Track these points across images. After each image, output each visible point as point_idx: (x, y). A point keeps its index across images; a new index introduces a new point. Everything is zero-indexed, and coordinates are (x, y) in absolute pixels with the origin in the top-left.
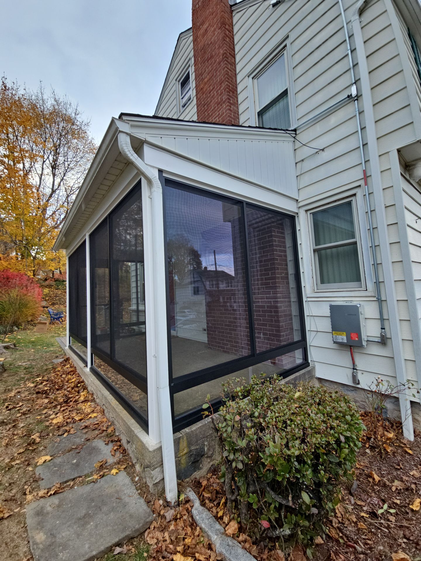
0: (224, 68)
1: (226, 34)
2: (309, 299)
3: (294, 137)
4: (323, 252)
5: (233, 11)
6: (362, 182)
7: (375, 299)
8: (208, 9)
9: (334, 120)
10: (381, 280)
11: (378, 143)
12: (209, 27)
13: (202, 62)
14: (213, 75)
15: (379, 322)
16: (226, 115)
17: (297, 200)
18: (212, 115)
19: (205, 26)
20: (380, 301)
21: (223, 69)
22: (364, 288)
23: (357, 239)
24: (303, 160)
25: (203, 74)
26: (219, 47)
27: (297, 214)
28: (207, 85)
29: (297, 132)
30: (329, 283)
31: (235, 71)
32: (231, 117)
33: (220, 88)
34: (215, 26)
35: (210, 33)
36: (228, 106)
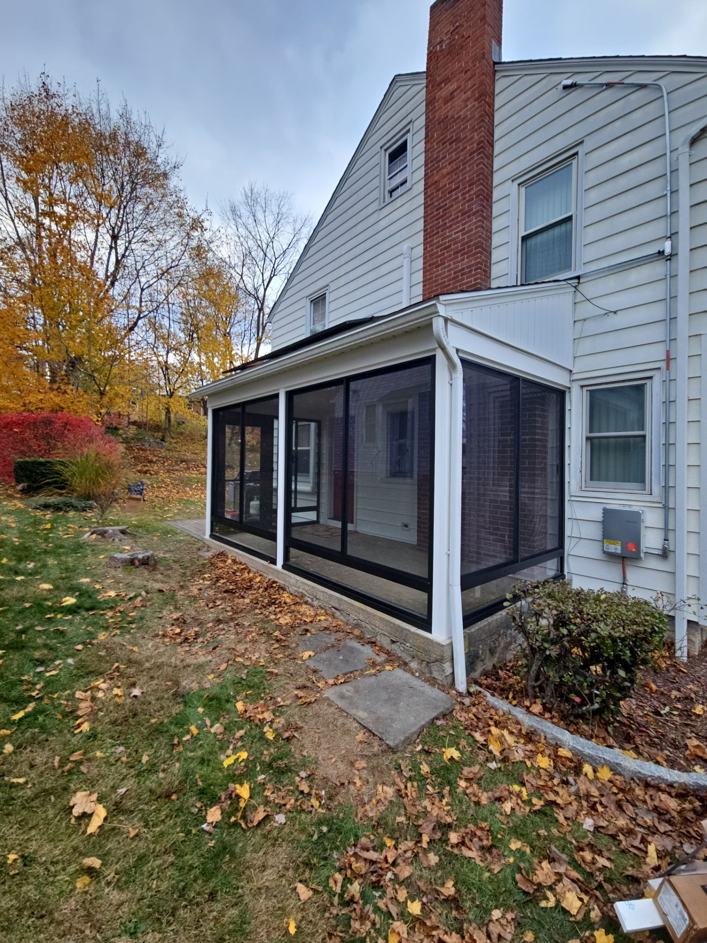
0: (479, 164)
1: (485, 111)
2: (573, 498)
3: (575, 287)
4: (596, 441)
5: (496, 71)
6: (663, 365)
7: (661, 506)
8: (459, 61)
9: (635, 276)
10: (671, 484)
11: (689, 320)
12: (459, 91)
13: (440, 141)
14: (457, 168)
15: (662, 532)
16: (476, 233)
17: (571, 371)
18: (451, 226)
19: (452, 87)
20: (666, 508)
21: (477, 165)
22: (648, 491)
23: (647, 432)
24: (585, 320)
25: (440, 161)
26: (473, 130)
27: (569, 388)
28: (445, 179)
29: (581, 281)
30: (599, 480)
31: (492, 167)
32: (483, 238)
33: (469, 191)
34: (469, 93)
35: (458, 101)
36: (480, 221)
